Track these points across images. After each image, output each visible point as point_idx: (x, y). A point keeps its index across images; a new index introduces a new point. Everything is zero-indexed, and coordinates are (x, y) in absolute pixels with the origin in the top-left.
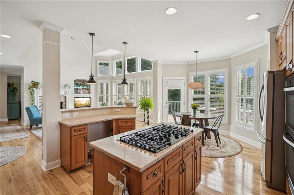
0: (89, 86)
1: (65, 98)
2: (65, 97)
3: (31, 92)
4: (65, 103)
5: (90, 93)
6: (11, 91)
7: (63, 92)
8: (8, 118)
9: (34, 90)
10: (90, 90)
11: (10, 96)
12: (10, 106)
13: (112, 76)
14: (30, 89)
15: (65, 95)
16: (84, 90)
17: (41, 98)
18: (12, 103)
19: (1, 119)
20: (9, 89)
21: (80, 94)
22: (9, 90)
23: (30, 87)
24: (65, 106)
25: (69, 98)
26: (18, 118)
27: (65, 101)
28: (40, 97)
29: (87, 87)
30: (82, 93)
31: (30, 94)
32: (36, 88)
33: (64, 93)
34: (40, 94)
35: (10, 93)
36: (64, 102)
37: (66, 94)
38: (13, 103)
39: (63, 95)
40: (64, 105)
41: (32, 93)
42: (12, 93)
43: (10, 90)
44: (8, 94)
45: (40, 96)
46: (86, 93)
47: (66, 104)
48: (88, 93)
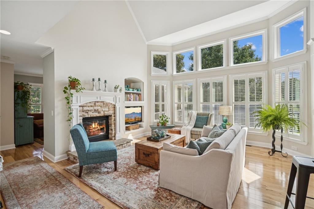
0: (140, 90)
1: (114, 109)
2: (115, 107)
3: (67, 98)
4: (115, 116)
5: (141, 101)
6: (20, 97)
7: (113, 98)
8: (15, 143)
9: (72, 94)
10: (142, 95)
11: (18, 106)
12: (19, 123)
13: (172, 75)
14: (65, 92)
15: (114, 103)
16: (135, 94)
17: (82, 108)
18: (21, 118)
19: (1, 145)
20: (16, 93)
21: (131, 101)
22: (16, 96)
23: (66, 88)
24: (114, 122)
25: (119, 108)
26: (31, 142)
27: (115, 113)
28: (80, 106)
29: (137, 91)
30: (132, 100)
31: (66, 101)
32: (77, 91)
33: (113, 100)
34: (80, 103)
35: (19, 101)
36: (113, 115)
37: (116, 102)
38: (23, 118)
39: (111, 104)
40: (113, 120)
41: (68, 101)
42: (22, 100)
43: (18, 95)
44: (14, 102)
45: (80, 104)
46: (137, 100)
47: (115, 119)
48: (139, 101)
